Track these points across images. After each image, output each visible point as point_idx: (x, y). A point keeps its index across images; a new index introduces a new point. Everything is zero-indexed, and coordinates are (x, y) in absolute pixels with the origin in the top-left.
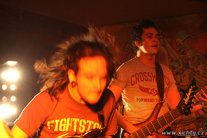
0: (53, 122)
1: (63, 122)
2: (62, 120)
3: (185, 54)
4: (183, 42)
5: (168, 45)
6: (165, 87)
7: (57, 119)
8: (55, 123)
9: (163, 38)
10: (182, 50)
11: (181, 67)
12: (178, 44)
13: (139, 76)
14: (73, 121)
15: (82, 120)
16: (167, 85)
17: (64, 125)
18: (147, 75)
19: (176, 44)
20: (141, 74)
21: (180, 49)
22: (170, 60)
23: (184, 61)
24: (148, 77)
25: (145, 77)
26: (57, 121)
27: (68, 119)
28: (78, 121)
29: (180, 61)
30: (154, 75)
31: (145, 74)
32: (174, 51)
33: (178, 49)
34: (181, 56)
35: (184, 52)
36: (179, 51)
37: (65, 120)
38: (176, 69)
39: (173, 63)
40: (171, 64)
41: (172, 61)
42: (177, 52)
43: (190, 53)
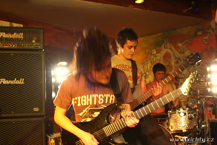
0: (76, 98)
1: (84, 99)
2: (82, 97)
3: (185, 54)
4: (182, 45)
5: (173, 48)
6: (138, 76)
7: (79, 96)
8: (78, 99)
9: (169, 44)
10: (182, 51)
11: (182, 62)
12: (179, 47)
13: (119, 67)
14: (93, 97)
15: (100, 95)
16: (139, 74)
17: (85, 101)
18: (125, 67)
19: (178, 47)
20: (120, 66)
21: (181, 50)
22: (175, 58)
23: (184, 58)
24: (125, 68)
25: (123, 68)
26: (79, 98)
28: (98, 96)
29: (181, 58)
30: (130, 67)
31: (123, 66)
32: (177, 52)
33: (179, 51)
34: (182, 55)
35: (183, 52)
36: (180, 52)
37: (85, 97)
38: (179, 64)
39: (177, 60)
40: (175, 61)
41: (176, 58)
42: (179, 52)
43: (187, 52)
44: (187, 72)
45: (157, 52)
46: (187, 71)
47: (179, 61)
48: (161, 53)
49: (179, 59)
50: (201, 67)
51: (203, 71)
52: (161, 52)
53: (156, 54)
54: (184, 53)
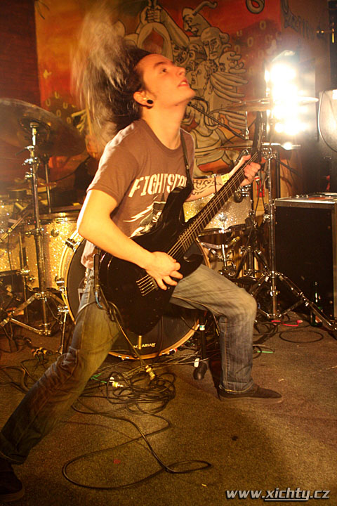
0: (142, 179)
2: (153, 177)
3: (200, 36)
4: (195, 14)
5: (170, 20)
7: (148, 175)
8: (144, 180)
9: (160, 10)
10: (194, 29)
11: (193, 58)
12: (187, 18)
19: (184, 18)
21: (190, 27)
22: (174, 46)
23: (198, 47)
26: (147, 178)
27: (159, 175)
29: (191, 47)
32: (180, 31)
33: (187, 28)
34: (192, 39)
35: (197, 31)
36: (189, 30)
38: (185, 62)
39: (180, 51)
40: (176, 54)
41: (177, 48)
42: (185, 32)
43: (207, 33)
44: (206, 84)
45: (126, 31)
46: (205, 81)
47: (183, 56)
48: (138, 34)
49: (185, 49)
50: (243, 71)
51: (245, 82)
52: (138, 32)
53: (125, 35)
54: (198, 34)
